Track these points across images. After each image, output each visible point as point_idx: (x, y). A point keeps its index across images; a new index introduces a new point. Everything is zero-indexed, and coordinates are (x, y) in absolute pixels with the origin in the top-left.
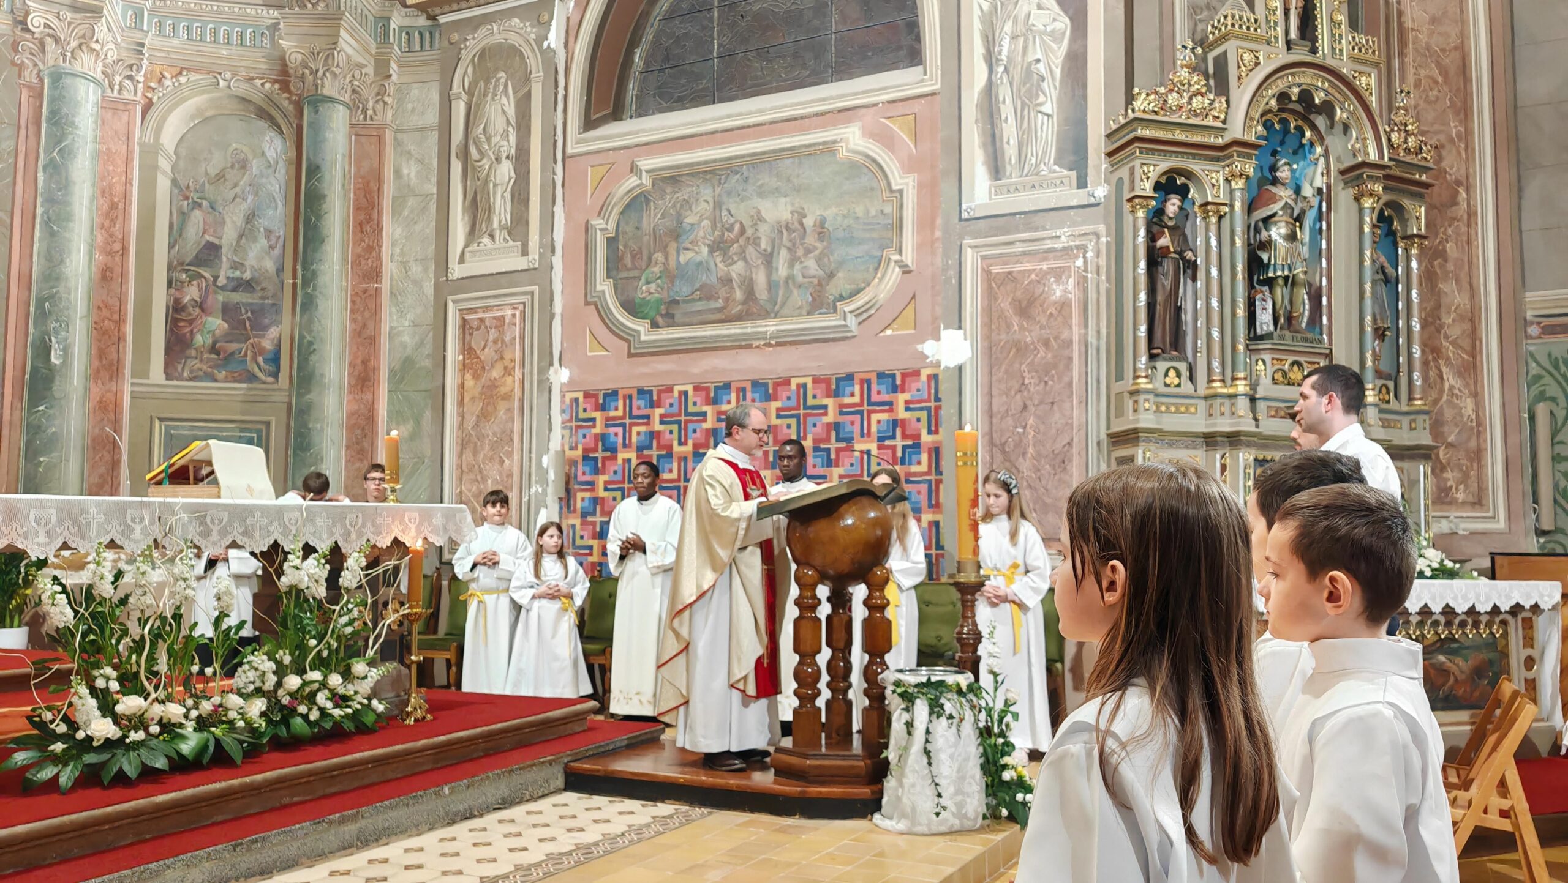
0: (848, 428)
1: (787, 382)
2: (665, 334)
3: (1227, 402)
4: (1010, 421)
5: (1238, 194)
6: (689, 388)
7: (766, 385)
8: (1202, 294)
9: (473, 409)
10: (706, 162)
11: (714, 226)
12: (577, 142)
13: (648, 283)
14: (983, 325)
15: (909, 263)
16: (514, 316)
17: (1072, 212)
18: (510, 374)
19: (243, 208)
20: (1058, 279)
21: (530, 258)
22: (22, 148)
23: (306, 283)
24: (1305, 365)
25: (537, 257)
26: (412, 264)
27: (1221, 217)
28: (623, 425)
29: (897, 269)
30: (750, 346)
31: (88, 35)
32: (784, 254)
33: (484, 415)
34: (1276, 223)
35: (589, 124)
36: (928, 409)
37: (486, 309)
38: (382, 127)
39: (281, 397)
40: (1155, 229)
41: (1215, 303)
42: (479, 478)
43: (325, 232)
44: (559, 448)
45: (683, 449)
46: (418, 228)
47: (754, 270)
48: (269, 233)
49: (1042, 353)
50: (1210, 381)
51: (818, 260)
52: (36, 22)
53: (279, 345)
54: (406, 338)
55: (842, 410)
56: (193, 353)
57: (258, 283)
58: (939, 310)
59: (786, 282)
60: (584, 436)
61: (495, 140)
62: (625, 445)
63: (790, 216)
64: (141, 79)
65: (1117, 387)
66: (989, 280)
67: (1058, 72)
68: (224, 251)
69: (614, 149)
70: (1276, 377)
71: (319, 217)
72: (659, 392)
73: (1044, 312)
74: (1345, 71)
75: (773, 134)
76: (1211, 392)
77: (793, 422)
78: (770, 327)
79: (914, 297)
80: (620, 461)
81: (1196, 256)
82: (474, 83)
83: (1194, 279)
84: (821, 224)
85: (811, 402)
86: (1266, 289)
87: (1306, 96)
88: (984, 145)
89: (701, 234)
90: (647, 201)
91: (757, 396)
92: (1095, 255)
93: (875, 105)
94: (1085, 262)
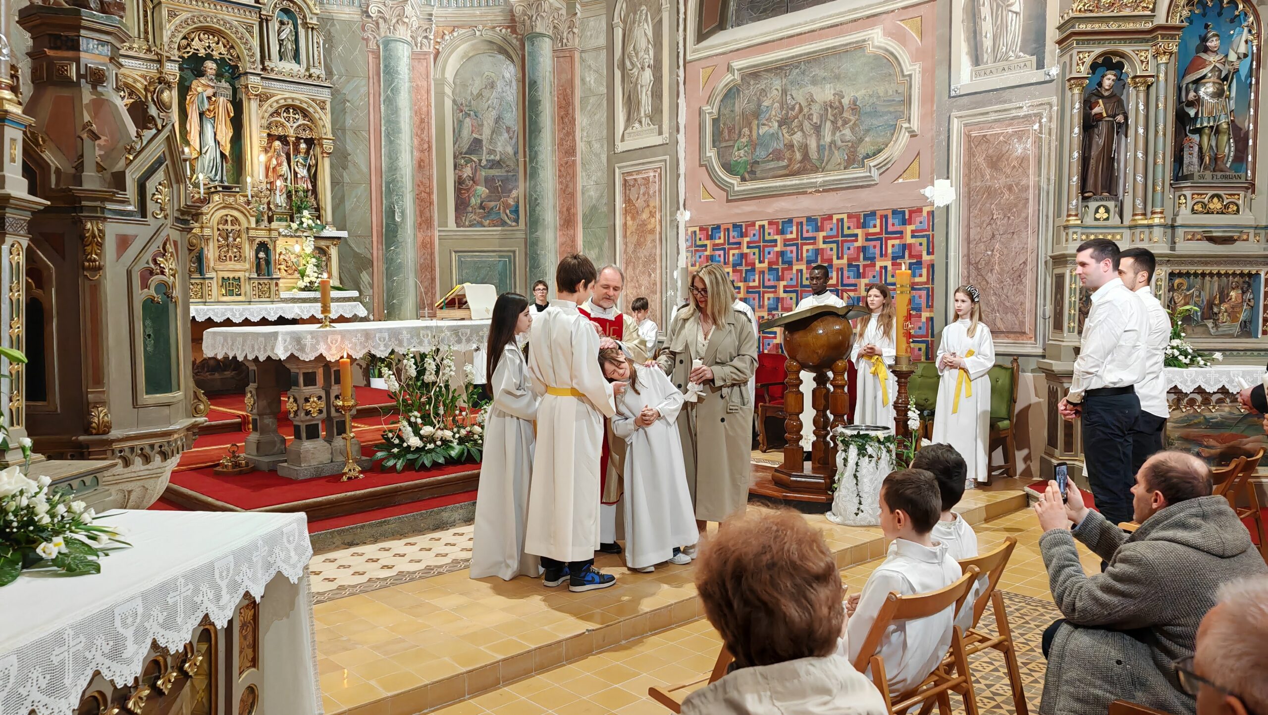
0: (872, 250)
1: (830, 217)
2: (750, 186)
3: (1147, 231)
4: (982, 246)
5: (1163, 68)
6: (766, 223)
7: (816, 220)
8: (1131, 147)
9: (633, 239)
10: (777, 61)
11: (782, 108)
12: (694, 51)
13: (739, 150)
14: (965, 175)
15: (916, 129)
16: (655, 176)
17: (1032, 87)
18: (653, 216)
19: (493, 114)
20: (1020, 139)
21: (664, 136)
22: (371, 91)
23: (531, 161)
24: (1224, 197)
25: (668, 136)
26: (594, 142)
27: (1149, 87)
28: (724, 249)
29: (907, 134)
30: (805, 193)
31: (402, 14)
33: (639, 244)
34: (1204, 84)
35: (701, 36)
36: (927, 236)
37: (638, 172)
38: (571, 51)
39: (521, 235)
40: (1091, 99)
41: (1141, 155)
43: (541, 125)
44: (684, 266)
45: (762, 265)
46: (597, 117)
47: (809, 138)
48: (508, 129)
49: (1007, 196)
50: (1134, 215)
51: (852, 129)
52: (373, 10)
53: (518, 202)
54: (592, 193)
55: (868, 237)
56: (470, 209)
57: (504, 163)
58: (934, 165)
59: (830, 146)
60: (700, 257)
61: (641, 54)
63: (833, 97)
64: (432, 37)
66: (969, 141)
68: (484, 143)
69: (716, 55)
70: (1196, 208)
71: (537, 115)
72: (747, 226)
73: (1009, 164)
75: (821, 38)
76: (1133, 223)
77: (834, 246)
78: (819, 178)
79: (918, 154)
81: (1126, 118)
82: (627, 15)
84: (855, 102)
85: (846, 232)
86: (1196, 138)
88: (968, 40)
89: (773, 113)
90: (738, 91)
91: (810, 228)
92: (1049, 121)
93: (893, 11)
94: (1041, 126)
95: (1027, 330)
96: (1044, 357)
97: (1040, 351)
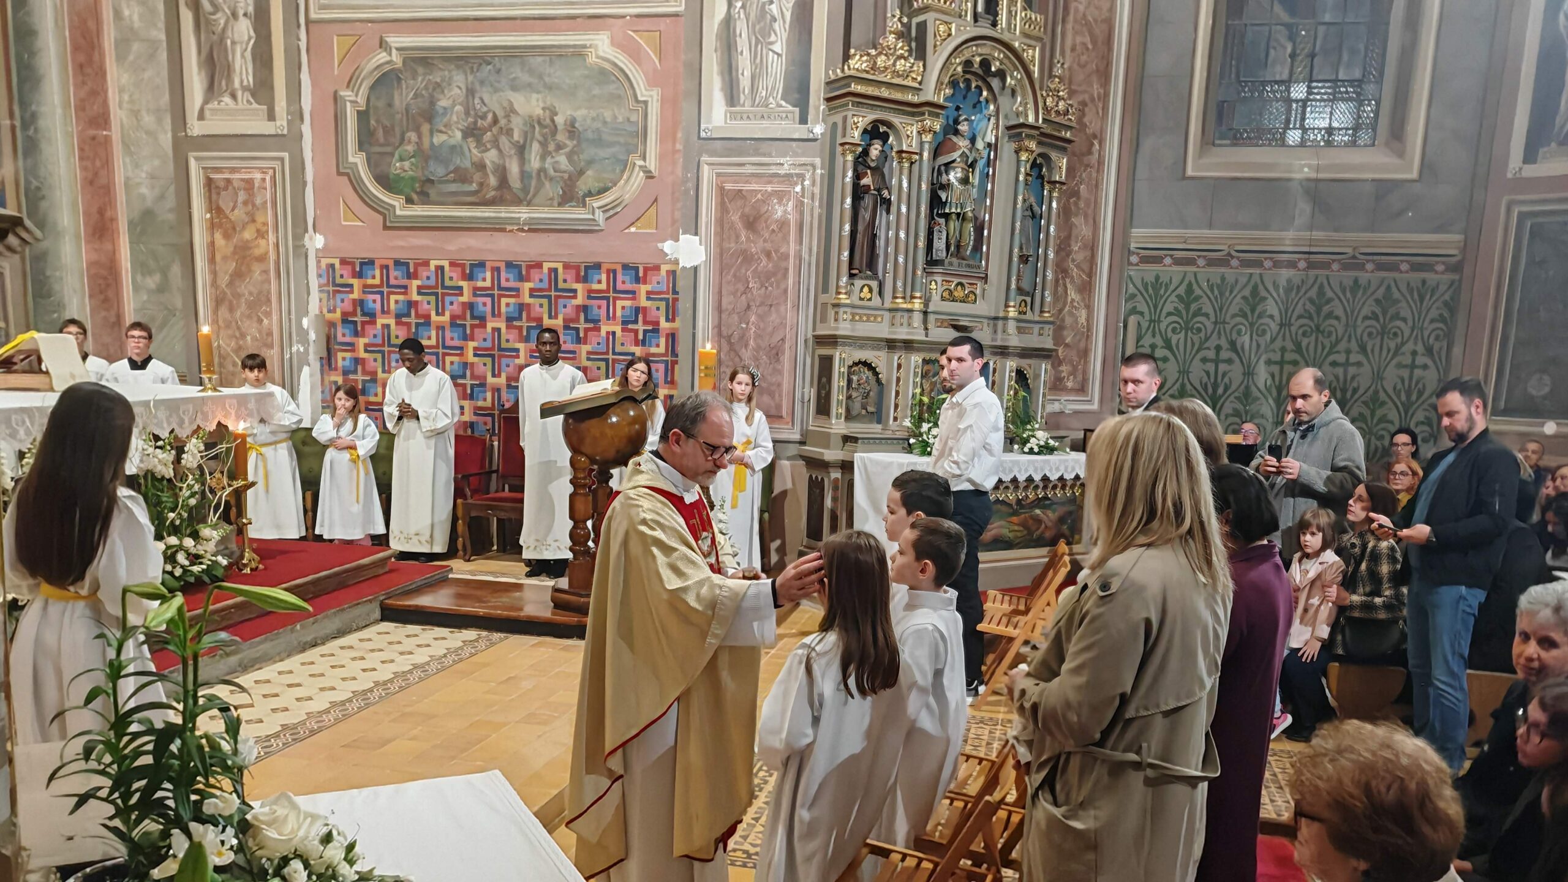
0: (595, 311)
1: (539, 265)
2: (419, 211)
3: (906, 315)
4: (736, 317)
5: (927, 146)
6: (446, 264)
7: (519, 267)
8: (893, 226)
9: (226, 268)
10: (458, 48)
11: (467, 113)
12: (320, 7)
13: (401, 160)
14: (717, 234)
15: (652, 168)
16: (264, 180)
17: (794, 144)
18: (263, 237)
20: (780, 201)
21: (278, 123)
23: (25, 126)
24: (966, 285)
25: (285, 124)
26: (144, 113)
27: (912, 163)
28: (381, 293)
29: (642, 174)
30: (503, 230)
32: (536, 146)
33: (238, 275)
34: (954, 168)
36: (667, 300)
37: (233, 170)
40: (860, 168)
41: (902, 235)
42: (237, 334)
44: (317, 312)
45: (441, 319)
46: (146, 75)
47: (507, 160)
49: (764, 261)
50: (895, 297)
51: (569, 157)
54: (144, 190)
55: (591, 294)
58: (677, 214)
59: (538, 174)
60: (342, 301)
62: (383, 312)
63: (541, 112)
65: (823, 298)
66: (722, 195)
67: (788, 15)
70: (944, 294)
71: (32, 55)
72: (416, 265)
73: (767, 227)
74: (1017, 44)
75: (523, 30)
76: (894, 306)
77: (545, 301)
78: (523, 213)
79: (656, 200)
80: (379, 326)
81: (890, 194)
83: (888, 212)
84: (571, 124)
85: (561, 285)
86: (942, 221)
87: (985, 64)
88: (722, 74)
89: (455, 118)
90: (399, 79)
91: (511, 276)
92: (811, 184)
93: (624, 17)
94: (803, 189)
95: (784, 414)
96: (802, 443)
97: (797, 437)
